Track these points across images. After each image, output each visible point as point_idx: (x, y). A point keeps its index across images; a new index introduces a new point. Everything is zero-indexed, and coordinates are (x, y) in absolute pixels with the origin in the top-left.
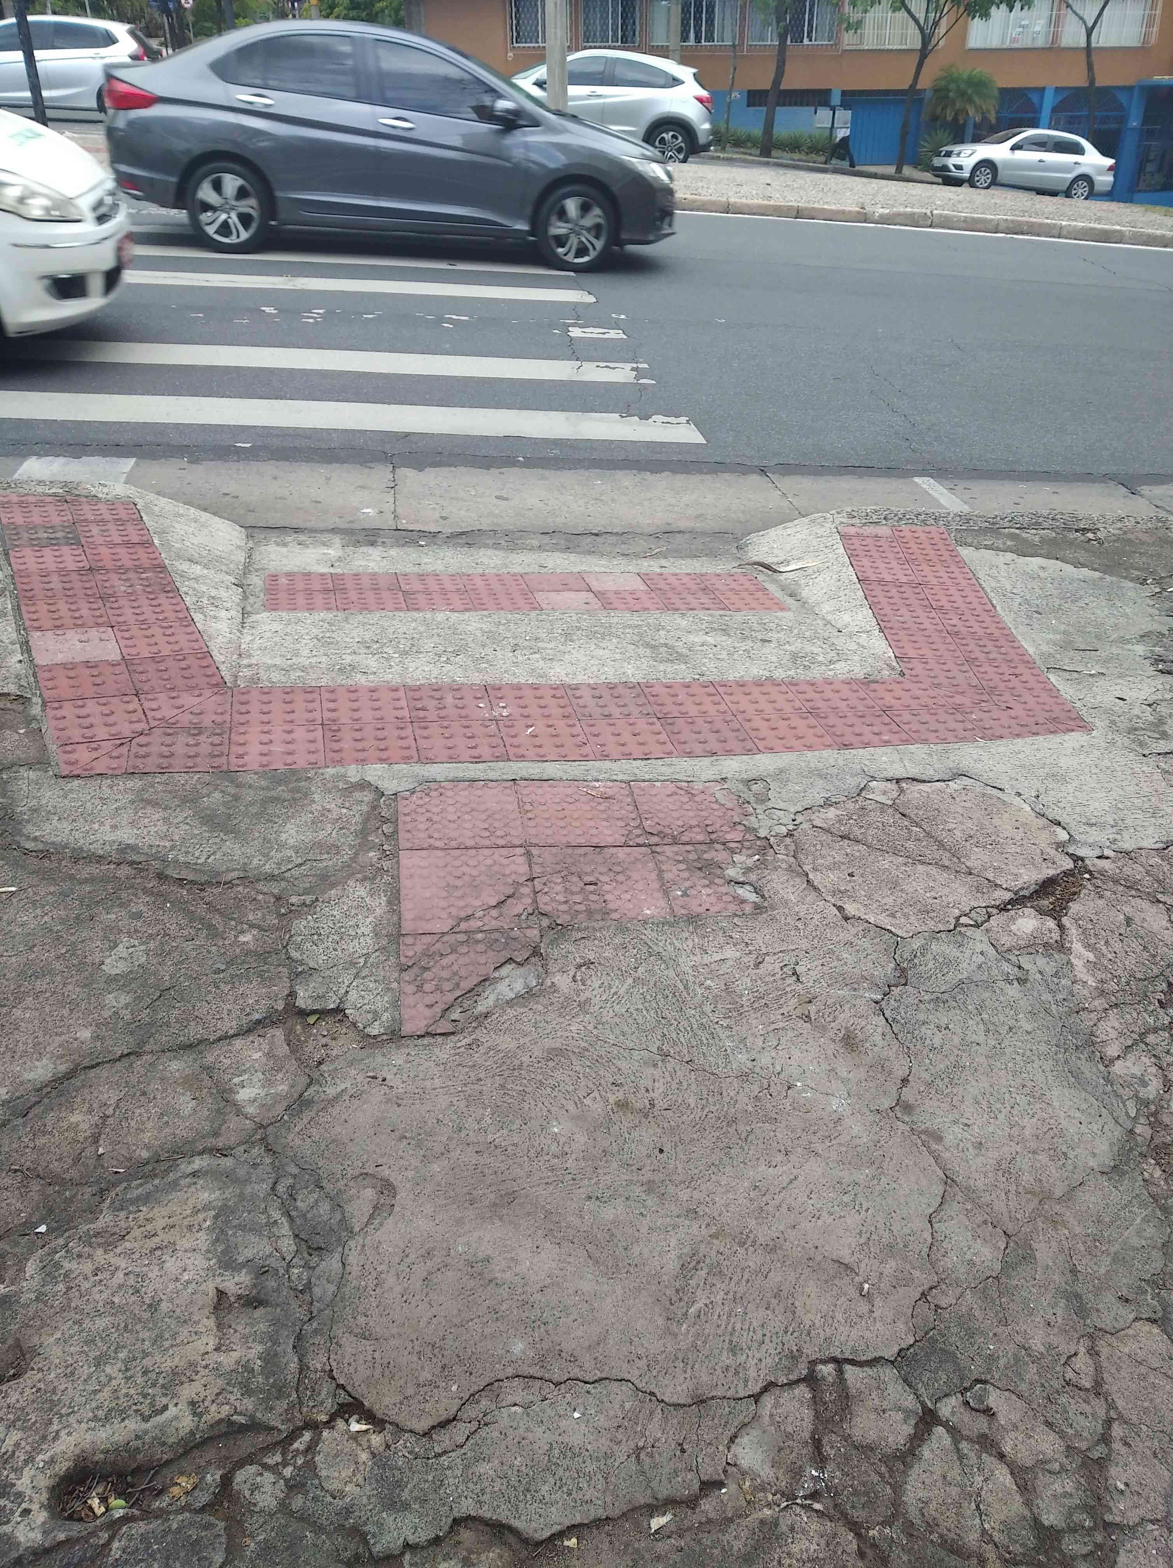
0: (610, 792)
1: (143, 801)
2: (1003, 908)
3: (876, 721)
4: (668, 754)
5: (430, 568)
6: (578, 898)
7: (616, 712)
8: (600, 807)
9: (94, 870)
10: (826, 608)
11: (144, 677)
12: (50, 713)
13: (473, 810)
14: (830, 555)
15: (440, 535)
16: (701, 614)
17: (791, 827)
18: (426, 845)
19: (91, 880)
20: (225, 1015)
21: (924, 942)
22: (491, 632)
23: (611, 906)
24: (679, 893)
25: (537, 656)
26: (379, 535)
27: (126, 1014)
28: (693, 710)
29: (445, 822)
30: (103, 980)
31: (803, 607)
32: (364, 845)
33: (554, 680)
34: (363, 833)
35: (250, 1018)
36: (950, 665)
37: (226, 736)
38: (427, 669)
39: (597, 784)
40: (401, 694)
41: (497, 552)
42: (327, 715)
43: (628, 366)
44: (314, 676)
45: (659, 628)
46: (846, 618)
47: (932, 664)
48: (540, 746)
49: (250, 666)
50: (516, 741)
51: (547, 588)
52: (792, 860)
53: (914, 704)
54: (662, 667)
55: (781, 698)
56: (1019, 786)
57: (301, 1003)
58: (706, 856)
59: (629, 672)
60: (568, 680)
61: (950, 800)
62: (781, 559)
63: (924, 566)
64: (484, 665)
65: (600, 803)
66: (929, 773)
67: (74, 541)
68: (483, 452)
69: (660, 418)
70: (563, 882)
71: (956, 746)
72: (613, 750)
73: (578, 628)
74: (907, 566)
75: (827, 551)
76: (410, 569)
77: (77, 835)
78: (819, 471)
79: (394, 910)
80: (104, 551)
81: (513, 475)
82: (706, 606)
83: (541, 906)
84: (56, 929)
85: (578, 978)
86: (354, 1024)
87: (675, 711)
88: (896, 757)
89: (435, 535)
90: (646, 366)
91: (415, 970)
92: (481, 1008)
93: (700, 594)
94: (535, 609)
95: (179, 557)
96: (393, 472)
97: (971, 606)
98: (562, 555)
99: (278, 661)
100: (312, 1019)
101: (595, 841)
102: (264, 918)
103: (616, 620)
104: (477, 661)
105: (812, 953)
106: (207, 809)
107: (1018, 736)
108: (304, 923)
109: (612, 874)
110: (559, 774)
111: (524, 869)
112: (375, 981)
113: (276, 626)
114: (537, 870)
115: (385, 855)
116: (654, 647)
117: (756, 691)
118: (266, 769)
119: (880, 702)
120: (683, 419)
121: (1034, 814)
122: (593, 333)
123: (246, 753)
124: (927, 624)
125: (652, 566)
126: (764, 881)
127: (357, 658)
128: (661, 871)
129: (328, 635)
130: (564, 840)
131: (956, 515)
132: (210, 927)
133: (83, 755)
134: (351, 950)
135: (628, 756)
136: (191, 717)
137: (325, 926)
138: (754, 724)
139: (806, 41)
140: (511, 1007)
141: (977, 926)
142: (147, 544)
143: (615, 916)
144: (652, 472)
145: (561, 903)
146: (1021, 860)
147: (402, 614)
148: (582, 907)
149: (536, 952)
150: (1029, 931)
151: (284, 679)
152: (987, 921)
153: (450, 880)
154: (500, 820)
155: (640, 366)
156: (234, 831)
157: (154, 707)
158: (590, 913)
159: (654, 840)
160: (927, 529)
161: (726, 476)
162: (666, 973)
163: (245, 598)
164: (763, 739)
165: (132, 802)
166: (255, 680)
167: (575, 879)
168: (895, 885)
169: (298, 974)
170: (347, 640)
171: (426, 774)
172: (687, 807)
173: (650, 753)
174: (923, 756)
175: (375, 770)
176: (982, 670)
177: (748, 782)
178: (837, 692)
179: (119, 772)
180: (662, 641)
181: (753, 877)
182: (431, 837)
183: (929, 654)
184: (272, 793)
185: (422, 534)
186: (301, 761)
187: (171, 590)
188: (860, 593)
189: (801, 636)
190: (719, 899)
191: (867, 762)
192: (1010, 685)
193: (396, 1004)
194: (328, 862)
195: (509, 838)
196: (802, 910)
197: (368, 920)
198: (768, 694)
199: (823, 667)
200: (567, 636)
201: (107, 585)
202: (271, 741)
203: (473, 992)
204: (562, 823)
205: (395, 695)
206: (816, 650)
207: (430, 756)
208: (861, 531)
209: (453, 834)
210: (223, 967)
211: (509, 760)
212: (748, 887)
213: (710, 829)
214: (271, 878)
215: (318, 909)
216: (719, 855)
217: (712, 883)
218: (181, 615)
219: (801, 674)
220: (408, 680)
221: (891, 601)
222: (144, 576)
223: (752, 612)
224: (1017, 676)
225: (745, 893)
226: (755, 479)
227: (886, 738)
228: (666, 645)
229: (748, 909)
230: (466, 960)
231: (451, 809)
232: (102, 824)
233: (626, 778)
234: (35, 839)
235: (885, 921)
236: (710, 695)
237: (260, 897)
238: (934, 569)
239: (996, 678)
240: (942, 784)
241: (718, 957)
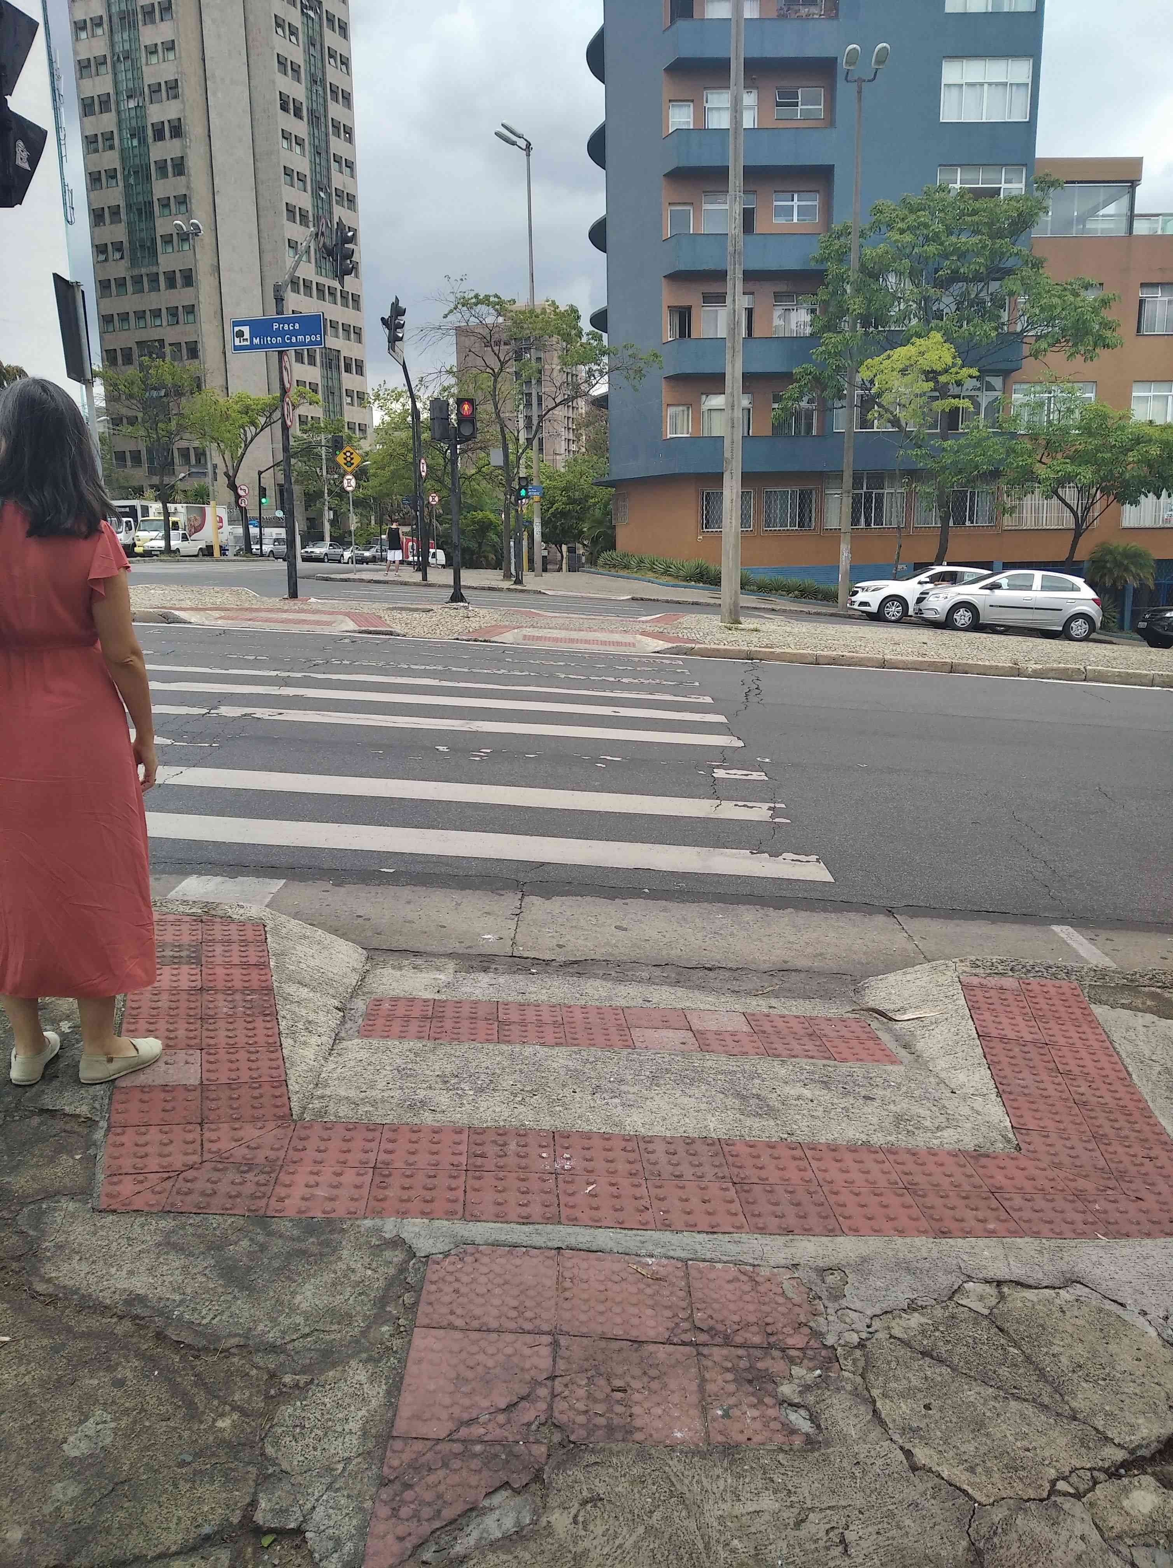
0: (662, 1272)
1: (168, 1244)
2: (1114, 1473)
3: (982, 1204)
4: (738, 1228)
5: (533, 998)
6: (600, 1408)
7: (688, 1172)
8: (649, 1291)
9: (94, 1323)
10: (942, 1064)
11: (213, 1105)
12: (112, 1138)
13: (506, 1283)
14: (950, 1006)
15: (554, 963)
16: (803, 1062)
17: (864, 1335)
18: (445, 1323)
19: (88, 1335)
20: (173, 1526)
21: (1007, 1513)
22: (576, 1070)
23: (638, 1423)
24: (720, 1412)
25: (617, 1101)
26: (493, 961)
27: (68, 1512)
28: (774, 1176)
29: (472, 1296)
30: (59, 1462)
31: (916, 1061)
32: (379, 1318)
33: (629, 1130)
34: (382, 1302)
35: (198, 1531)
36: (1075, 1141)
37: (273, 1175)
38: (498, 1110)
39: (650, 1261)
40: (464, 1137)
41: (604, 983)
42: (383, 1157)
43: (766, 806)
44: (381, 1112)
45: (757, 1075)
46: (962, 1077)
47: (1054, 1137)
48: (597, 1209)
49: (322, 1097)
50: (571, 1200)
51: (646, 1024)
52: (859, 1379)
53: (1028, 1186)
54: (748, 1122)
55: (875, 1168)
56: (1144, 1302)
57: (259, 1517)
58: (760, 1365)
59: (712, 1126)
60: (643, 1131)
61: (1058, 1314)
62: (898, 1006)
63: (1051, 1024)
64: (558, 1109)
65: (649, 1286)
66: (1038, 1276)
67: (196, 960)
68: (612, 883)
69: (790, 856)
70: (587, 1385)
71: (1073, 1243)
72: (678, 1219)
73: (668, 1071)
74: (1033, 1023)
75: (947, 1001)
76: (513, 997)
77: (92, 1279)
78: (950, 914)
79: (392, 1404)
80: (220, 971)
81: (636, 906)
82: (810, 1053)
83: (556, 1414)
84: (32, 1392)
85: (580, 1519)
86: (311, 1553)
87: (752, 1174)
88: (999, 1252)
89: (547, 963)
90: (783, 806)
91: (397, 1486)
92: (459, 1549)
93: (806, 1040)
94: (628, 1047)
95: (290, 979)
96: (521, 900)
97: (1104, 1073)
98: (669, 989)
99: (352, 1093)
100: (266, 1541)
101: (634, 1334)
102: (249, 1401)
103: (709, 1063)
104: (551, 1103)
105: (867, 1514)
106: (230, 1259)
107: (1148, 1235)
108: (290, 1410)
109: (646, 1379)
110: (611, 1245)
111: (545, 1363)
112: (349, 1496)
113: (364, 1055)
114: (562, 1365)
115: (398, 1332)
116: (744, 1098)
117: (848, 1157)
118: (303, 1216)
119: (989, 1181)
120: (814, 858)
121: (1160, 1342)
122: (737, 774)
123: (288, 1196)
124: (1051, 1091)
125: (759, 1005)
126: (822, 1406)
127: (430, 1093)
128: (703, 1380)
129: (410, 1066)
130: (599, 1329)
131: (1090, 969)
132: (191, 1405)
133: (127, 1187)
134: (333, 1451)
135: (692, 1227)
136: (246, 1151)
137: (313, 1415)
138: (841, 1198)
139: (968, 523)
140: (494, 1552)
141: (1078, 1496)
142: (263, 965)
143: (639, 1436)
144: (775, 909)
145: (580, 1413)
146: (1140, 1405)
147: (491, 1046)
148: (602, 1421)
149: (538, 1477)
150: (1146, 1510)
151: (351, 1113)
152: (1092, 1489)
153: (462, 1368)
154: (532, 1298)
155: (778, 805)
156: (249, 1288)
157: (214, 1138)
158: (610, 1429)
159: (703, 1338)
160: (1057, 983)
161: (852, 915)
162: (686, 1523)
163: (343, 1022)
164: (849, 1217)
165: (158, 1245)
166: (322, 1112)
167: (602, 1382)
168: (979, 1426)
169: (267, 1477)
170: (427, 1072)
171: (466, 1234)
172: (747, 1298)
173: (718, 1225)
174: (1033, 1253)
175: (414, 1225)
176: (1110, 1149)
177: (823, 1271)
178: (942, 1165)
179: (155, 1210)
180: (754, 1091)
181: (811, 1399)
182: (452, 1313)
183: (1051, 1125)
184: (303, 1246)
185: (536, 962)
186: (340, 1209)
187: (271, 1014)
188: (979, 1050)
189: (910, 1095)
190: (766, 1425)
191: (965, 1258)
192: (1143, 1170)
193: (363, 1532)
194: (336, 1334)
195: (537, 1322)
196: (861, 1450)
197: (360, 1414)
198: (862, 1162)
199: (929, 1134)
200: (654, 1079)
201: (211, 1005)
202: (317, 1184)
203: (455, 1525)
204: (601, 1308)
205: (457, 1138)
206: (923, 1112)
207: (476, 1212)
208: (984, 982)
209: (478, 1312)
210: (189, 1459)
211: (559, 1223)
212: (803, 1412)
213: (769, 1329)
214: (273, 1349)
215: (310, 1393)
216: (774, 1364)
217: (761, 1402)
218: (271, 1040)
219: (902, 1140)
220: (475, 1122)
221: (1013, 1061)
222: (249, 998)
223: (859, 1064)
224: (1151, 1159)
225: (799, 1420)
226: (881, 920)
227: (991, 1226)
228: (758, 1096)
229: (798, 1442)
230: (455, 1479)
231: (483, 1279)
232: (120, 1268)
233: (683, 1255)
234: (49, 1281)
235: (962, 1477)
236: (794, 1158)
237: (254, 1372)
238: (1063, 1028)
239: (1126, 1160)
240: (1052, 1292)
241: (751, 1507)
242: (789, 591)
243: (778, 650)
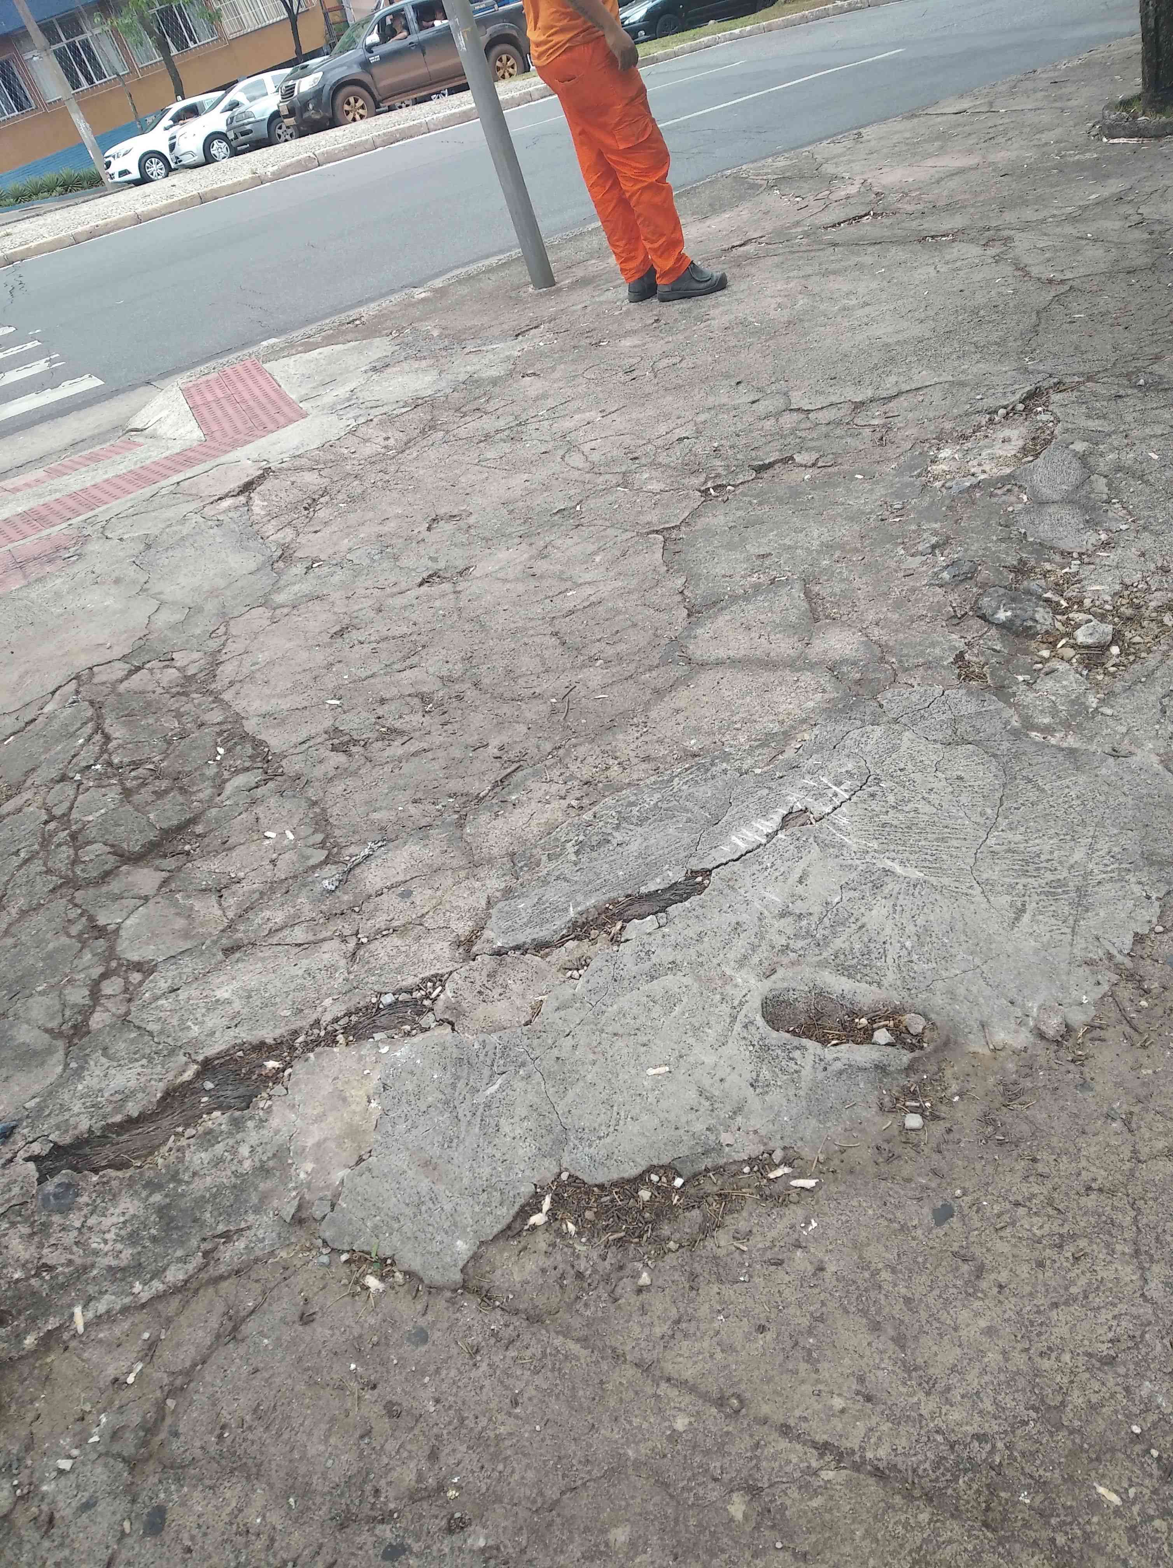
2: (213, 502)
4: (39, 531)
14: (174, 405)
17: (104, 524)
28: (59, 508)
43: (43, 361)
47: (227, 429)
54: (43, 499)
56: (250, 456)
63: (237, 384)
66: (199, 473)
69: (67, 383)
74: (226, 388)
88: (183, 474)
90: (57, 355)
116: (41, 494)
117: (104, 484)
120: (86, 376)
121: (252, 463)
122: (14, 351)
124: (231, 412)
128: (25, 572)
135: (12, 542)
138: (99, 498)
139: (191, 45)
141: (196, 513)
146: (233, 482)
155: (52, 357)
159: (22, 563)
160: (243, 363)
161: (121, 396)
164: (103, 501)
172: (45, 544)
173: (27, 535)
174: (200, 468)
177: (86, 520)
181: (78, 552)
183: (226, 425)
188: (190, 415)
189: (147, 451)
198: (112, 482)
206: (153, 453)
208: (196, 382)
217: (54, 563)
219: (137, 466)
221: (210, 410)
226: (140, 390)
227: (181, 470)
236: (71, 498)
242: (50, 190)
243: (33, 245)
